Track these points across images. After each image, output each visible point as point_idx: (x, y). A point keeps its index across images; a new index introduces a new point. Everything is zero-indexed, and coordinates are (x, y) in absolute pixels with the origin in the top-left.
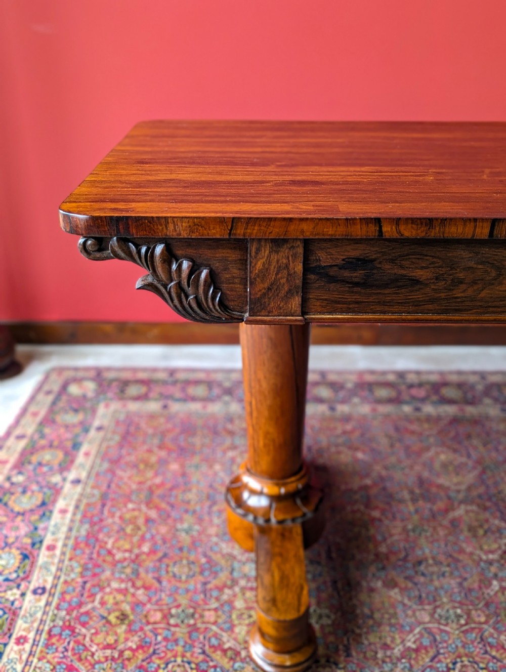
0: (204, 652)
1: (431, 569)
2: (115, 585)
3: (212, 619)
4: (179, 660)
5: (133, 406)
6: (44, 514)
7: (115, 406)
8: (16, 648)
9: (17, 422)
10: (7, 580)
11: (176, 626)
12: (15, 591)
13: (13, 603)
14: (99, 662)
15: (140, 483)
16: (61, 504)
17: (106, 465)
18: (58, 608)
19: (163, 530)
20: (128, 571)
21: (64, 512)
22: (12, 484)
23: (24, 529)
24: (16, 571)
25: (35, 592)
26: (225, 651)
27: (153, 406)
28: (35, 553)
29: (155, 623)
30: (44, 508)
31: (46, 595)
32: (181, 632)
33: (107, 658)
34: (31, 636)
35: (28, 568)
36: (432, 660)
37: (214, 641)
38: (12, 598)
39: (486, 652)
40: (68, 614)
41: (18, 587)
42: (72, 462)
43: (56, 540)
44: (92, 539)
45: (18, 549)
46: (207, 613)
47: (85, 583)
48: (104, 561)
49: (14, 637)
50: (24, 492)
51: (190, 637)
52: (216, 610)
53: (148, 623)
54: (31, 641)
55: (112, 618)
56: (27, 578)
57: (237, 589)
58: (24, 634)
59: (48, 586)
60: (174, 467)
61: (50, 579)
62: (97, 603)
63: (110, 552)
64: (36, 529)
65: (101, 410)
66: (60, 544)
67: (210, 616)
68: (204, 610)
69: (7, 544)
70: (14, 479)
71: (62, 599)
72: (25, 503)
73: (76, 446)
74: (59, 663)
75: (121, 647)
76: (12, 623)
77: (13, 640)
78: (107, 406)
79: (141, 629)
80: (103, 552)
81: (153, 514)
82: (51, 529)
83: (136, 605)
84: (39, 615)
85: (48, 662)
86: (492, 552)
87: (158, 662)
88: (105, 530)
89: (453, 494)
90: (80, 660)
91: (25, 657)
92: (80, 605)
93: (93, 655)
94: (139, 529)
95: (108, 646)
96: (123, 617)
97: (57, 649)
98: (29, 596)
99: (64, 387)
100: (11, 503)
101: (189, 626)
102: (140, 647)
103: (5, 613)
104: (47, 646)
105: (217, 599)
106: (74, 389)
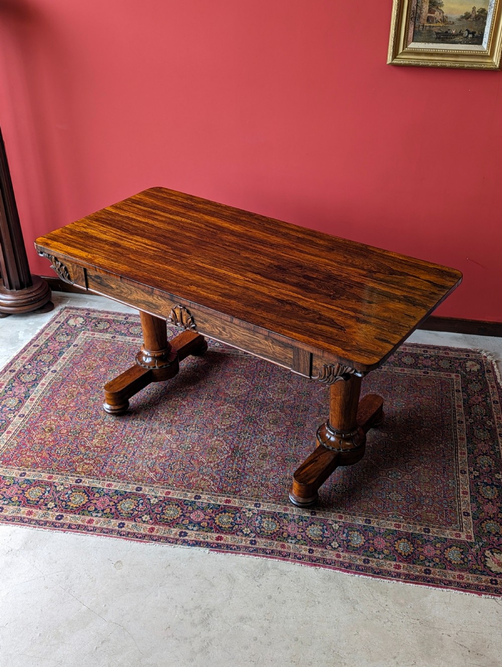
0: (77, 446)
1: (191, 429)
2: (52, 418)
3: (87, 435)
4: (66, 447)
5: (97, 335)
6: (34, 384)
7: (89, 334)
8: (6, 435)
9: (37, 337)
10: (10, 410)
11: (70, 436)
12: (12, 414)
13: (10, 419)
14: (36, 444)
15: (83, 376)
16: (43, 381)
17: (71, 365)
18: (27, 423)
19: (83, 398)
20: (61, 413)
21: (43, 384)
22: (25, 369)
23: (23, 390)
24: (15, 407)
25: (20, 416)
26: (85, 447)
27: (108, 336)
28: (25, 400)
29: (63, 434)
30: (35, 382)
31: (24, 418)
32: (71, 439)
33: (39, 443)
34: (13, 431)
35: (20, 406)
36: (165, 461)
37: (83, 443)
38: (10, 417)
39: (190, 461)
40: (30, 426)
41: (13, 413)
42: (56, 361)
43: (35, 397)
44: (51, 398)
45: (18, 398)
46: (85, 433)
47: (41, 415)
48: (52, 408)
49: (7, 430)
50: (29, 374)
51: (74, 441)
52: (89, 432)
53: (60, 433)
54: (12, 433)
55: (46, 430)
56: (18, 410)
57: (102, 426)
58: (11, 430)
59: (26, 415)
60: (103, 370)
61: (27, 412)
62: (42, 424)
63: (56, 405)
64: (29, 391)
65: (81, 335)
66: (37, 398)
67: (86, 434)
68: (85, 432)
69: (14, 395)
70: (26, 367)
71: (30, 420)
72: (27, 378)
73: (61, 354)
74: (20, 442)
75: (46, 440)
76: (7, 426)
77: (6, 432)
78: (84, 333)
79: (57, 435)
80: (54, 404)
81: (82, 391)
82: (35, 391)
83: (57, 427)
84: (18, 425)
85: (17, 441)
86: (224, 425)
87: (58, 447)
88: (58, 395)
89: (228, 398)
90: (29, 442)
91: (8, 438)
92: (36, 423)
93: (34, 441)
94: (73, 396)
95: (41, 439)
96: (51, 430)
97: (21, 437)
98: (17, 417)
99: (67, 320)
100: (21, 377)
101: (76, 436)
102: (53, 441)
103: (6, 422)
104: (18, 436)
105: (92, 429)
106: (71, 322)
